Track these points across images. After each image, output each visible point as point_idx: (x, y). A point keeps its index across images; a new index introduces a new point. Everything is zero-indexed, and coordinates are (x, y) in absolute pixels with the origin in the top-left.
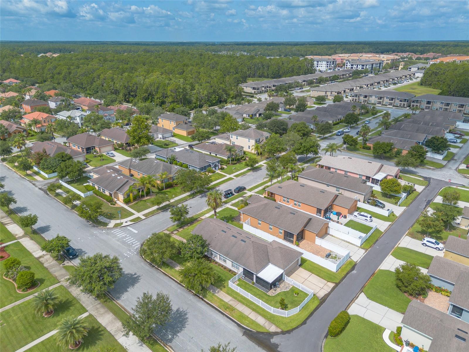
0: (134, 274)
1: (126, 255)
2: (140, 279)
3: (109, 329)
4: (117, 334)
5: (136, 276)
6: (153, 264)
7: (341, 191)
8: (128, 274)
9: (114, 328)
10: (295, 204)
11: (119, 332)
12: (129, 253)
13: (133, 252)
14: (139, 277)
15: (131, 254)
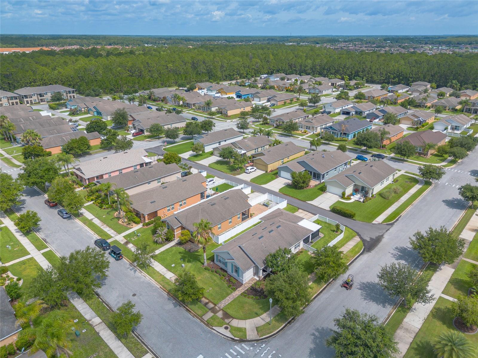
0: (313, 336)
3: (411, 340)
4: (413, 331)
5: (317, 334)
6: (290, 319)
7: (162, 180)
8: (315, 342)
9: (407, 335)
10: (181, 205)
11: (409, 330)
12: (263, 354)
13: (260, 350)
14: (317, 330)
15: (266, 351)
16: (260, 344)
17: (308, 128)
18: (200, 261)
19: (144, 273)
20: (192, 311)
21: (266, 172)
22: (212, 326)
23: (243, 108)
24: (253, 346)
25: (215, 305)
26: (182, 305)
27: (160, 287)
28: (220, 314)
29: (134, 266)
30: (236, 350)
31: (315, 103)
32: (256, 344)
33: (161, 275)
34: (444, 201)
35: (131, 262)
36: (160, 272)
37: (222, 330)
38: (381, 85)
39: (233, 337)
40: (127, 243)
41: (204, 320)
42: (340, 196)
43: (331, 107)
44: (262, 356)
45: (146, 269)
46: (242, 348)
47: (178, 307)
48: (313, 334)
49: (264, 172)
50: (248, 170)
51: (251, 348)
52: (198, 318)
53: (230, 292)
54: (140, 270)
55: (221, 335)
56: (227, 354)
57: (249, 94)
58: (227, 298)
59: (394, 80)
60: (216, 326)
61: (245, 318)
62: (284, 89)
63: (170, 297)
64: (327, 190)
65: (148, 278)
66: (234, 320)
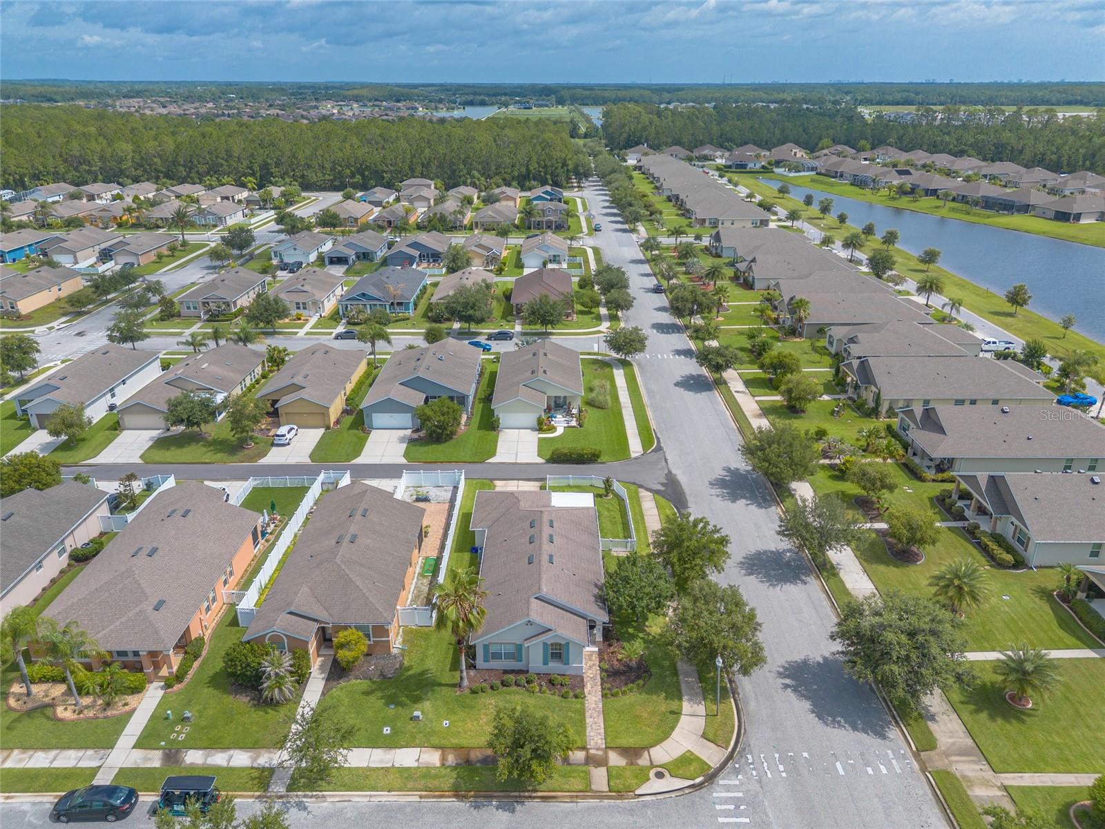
0: (789, 690)
1: (781, 768)
2: (783, 667)
5: (788, 681)
7: (68, 544)
8: (803, 695)
10: (225, 582)
12: (768, 772)
13: (754, 769)
14: (780, 675)
15: (765, 764)
16: (743, 760)
17: (301, 306)
18: (440, 685)
19: (333, 796)
20: (559, 794)
21: (328, 428)
22: (633, 791)
23: (57, 288)
24: (737, 772)
25: (584, 748)
26: (520, 797)
27: (421, 797)
28: (615, 759)
29: (281, 797)
30: (726, 801)
31: (241, 248)
32: (737, 766)
33: (387, 770)
34: (677, 384)
35: (257, 794)
36: (372, 765)
37: (655, 785)
38: (342, 193)
39: (691, 782)
40: (172, 756)
41: (603, 792)
42: (533, 429)
43: (297, 252)
44: (769, 776)
45: (329, 783)
46: (728, 788)
47: (519, 807)
48: (786, 686)
49: (322, 431)
50: (284, 436)
51: (740, 777)
52: (585, 797)
53: (578, 706)
54: (311, 797)
55: (667, 795)
56: (721, 820)
57: (22, 248)
58: (589, 721)
59: (355, 180)
60: (639, 786)
61: (665, 734)
62: (111, 224)
63: (472, 799)
64: (500, 426)
65: (360, 799)
66: (652, 751)
